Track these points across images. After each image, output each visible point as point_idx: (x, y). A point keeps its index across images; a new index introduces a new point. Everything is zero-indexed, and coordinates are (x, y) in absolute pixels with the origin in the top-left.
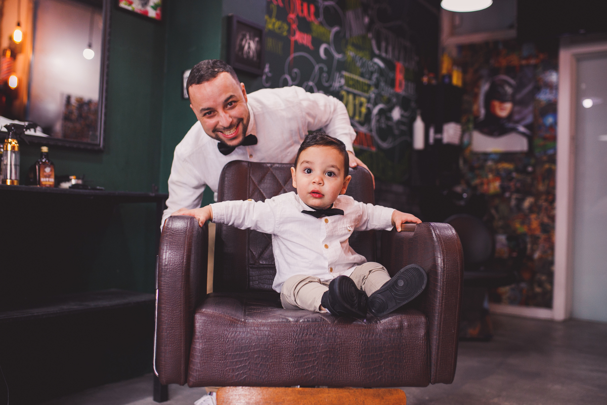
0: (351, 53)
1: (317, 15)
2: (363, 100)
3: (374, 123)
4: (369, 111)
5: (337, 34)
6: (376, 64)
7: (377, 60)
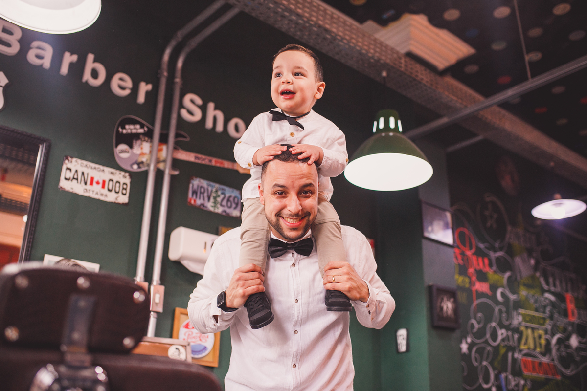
0: (524, 292)
1: (490, 265)
2: (541, 332)
3: (554, 352)
4: (548, 342)
5: (509, 278)
6: (546, 298)
7: (547, 295)
